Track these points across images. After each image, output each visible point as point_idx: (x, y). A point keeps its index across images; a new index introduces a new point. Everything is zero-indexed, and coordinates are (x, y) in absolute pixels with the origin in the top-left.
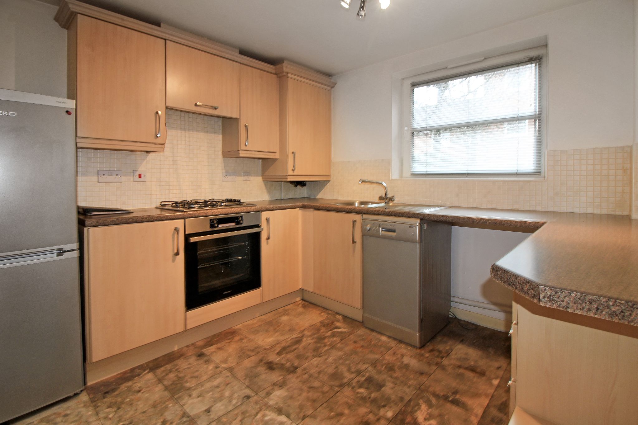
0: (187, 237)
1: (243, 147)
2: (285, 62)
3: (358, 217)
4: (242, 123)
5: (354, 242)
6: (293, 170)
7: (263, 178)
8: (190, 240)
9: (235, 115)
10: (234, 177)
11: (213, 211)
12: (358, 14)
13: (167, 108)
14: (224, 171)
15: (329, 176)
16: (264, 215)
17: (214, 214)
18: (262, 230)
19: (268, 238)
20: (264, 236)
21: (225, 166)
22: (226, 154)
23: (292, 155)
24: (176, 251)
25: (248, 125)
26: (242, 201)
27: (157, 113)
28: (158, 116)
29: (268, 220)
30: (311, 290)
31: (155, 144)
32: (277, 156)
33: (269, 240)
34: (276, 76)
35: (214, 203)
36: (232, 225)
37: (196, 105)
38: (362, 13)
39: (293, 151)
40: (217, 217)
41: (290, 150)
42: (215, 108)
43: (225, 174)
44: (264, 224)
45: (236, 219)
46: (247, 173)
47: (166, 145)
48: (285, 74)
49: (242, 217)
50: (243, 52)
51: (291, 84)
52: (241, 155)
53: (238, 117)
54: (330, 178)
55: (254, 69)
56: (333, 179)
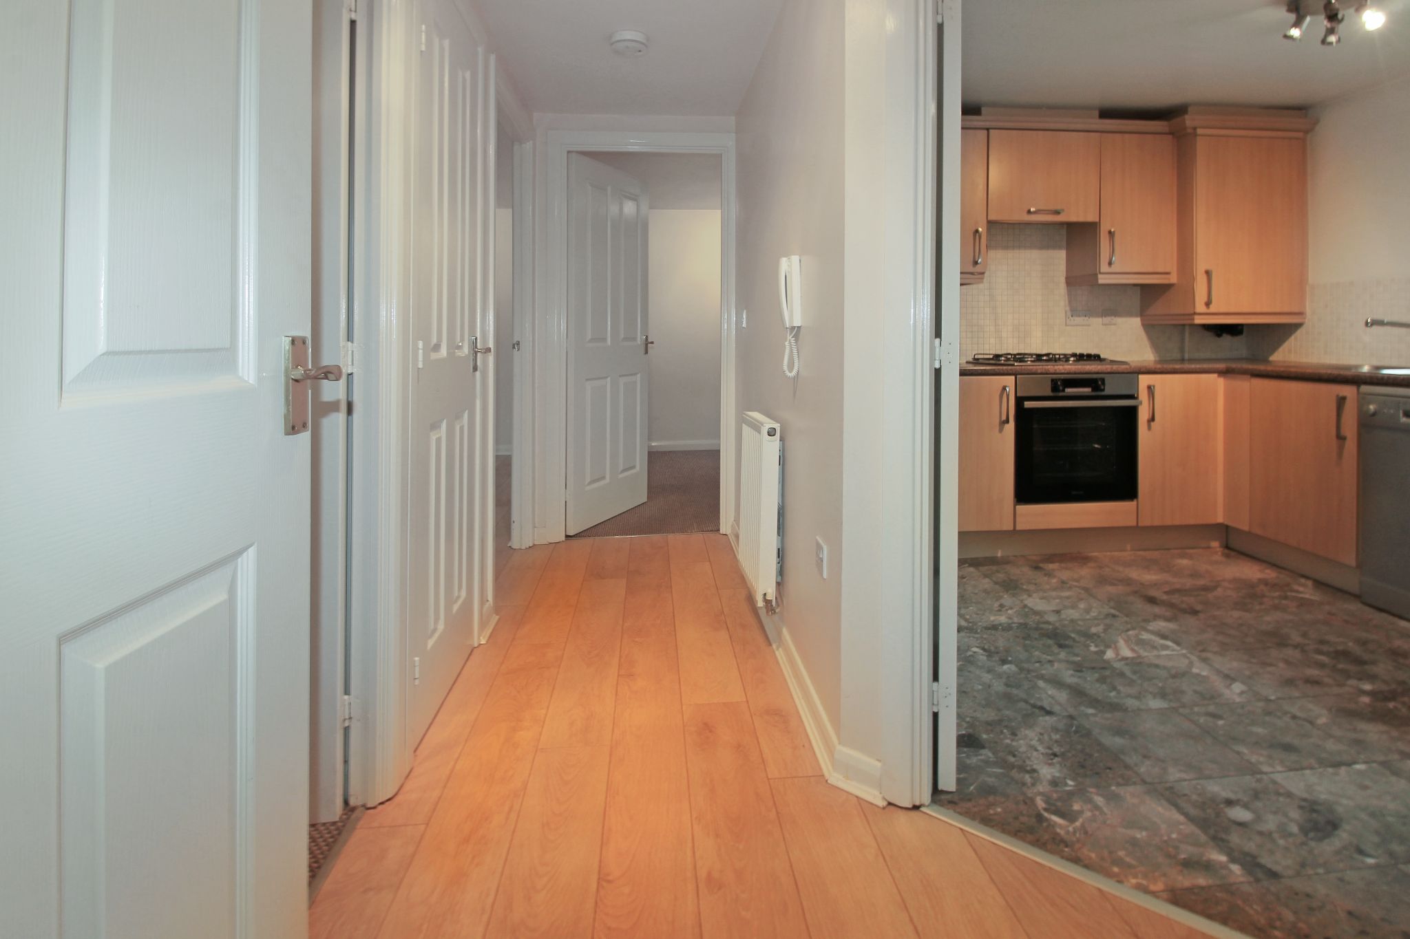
0: (1019, 401)
1: (1104, 267)
2: (1189, 109)
3: (1348, 391)
4: (1104, 228)
5: (1341, 438)
6: (1208, 304)
7: (1142, 320)
8: (1023, 404)
9: (1091, 217)
10: (1087, 318)
11: (1056, 367)
12: (1324, 42)
13: (991, 224)
14: (1068, 308)
15: (1301, 314)
16: (1144, 380)
17: (1058, 371)
18: (1141, 403)
19: (1152, 419)
20: (1143, 415)
21: (1070, 302)
22: (1071, 282)
23: (1205, 278)
24: (1004, 418)
25: (1114, 232)
26: (1102, 356)
27: (977, 231)
28: (977, 237)
29: (1150, 389)
30: (1246, 528)
31: (972, 274)
32: (1173, 279)
33: (1152, 423)
34: (1171, 136)
35: (1057, 356)
36: (1086, 390)
37: (1029, 212)
38: (1332, 39)
39: (1208, 268)
40: (1062, 377)
41: (1201, 267)
42: (1057, 213)
43: (1069, 314)
44: (1143, 395)
45: (1095, 384)
46: (1111, 312)
47: (986, 275)
48: (1189, 131)
49: (1103, 380)
50: (1107, 113)
51: (1201, 146)
52: (1101, 281)
53: (1098, 220)
54: (1305, 319)
55: (1127, 136)
56: (1310, 320)
